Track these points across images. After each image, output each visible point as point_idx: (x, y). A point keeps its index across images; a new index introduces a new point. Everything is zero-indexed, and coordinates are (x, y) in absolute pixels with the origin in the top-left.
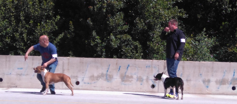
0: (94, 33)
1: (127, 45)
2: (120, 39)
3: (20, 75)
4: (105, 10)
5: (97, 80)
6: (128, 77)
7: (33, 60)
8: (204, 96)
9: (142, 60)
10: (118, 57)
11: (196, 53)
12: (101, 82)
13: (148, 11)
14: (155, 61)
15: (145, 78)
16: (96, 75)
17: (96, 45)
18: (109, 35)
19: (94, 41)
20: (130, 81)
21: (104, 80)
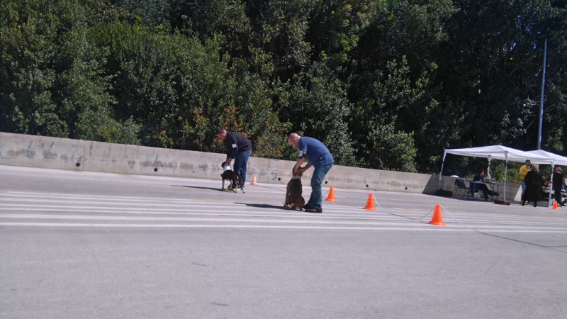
0: (17, 109)
1: (53, 123)
2: (46, 117)
4: (30, 87)
5: (17, 155)
6: (51, 154)
8: (128, 175)
9: (68, 139)
10: (42, 135)
11: (123, 137)
12: (22, 158)
13: (77, 93)
14: (81, 141)
15: (70, 156)
16: (15, 150)
17: (18, 121)
18: (34, 112)
19: (16, 116)
20: (54, 159)
21: (24, 156)
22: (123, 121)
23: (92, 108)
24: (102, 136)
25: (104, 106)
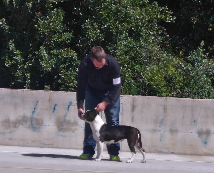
0: (11, 45)
1: (69, 67)
4: (31, 6)
5: (15, 127)
6: (69, 123)
8: (199, 158)
10: (52, 89)
11: (187, 85)
12: (23, 131)
13: (106, 8)
16: (13, 118)
17: (15, 67)
18: (38, 49)
19: (11, 58)
21: (26, 127)
22: (186, 54)
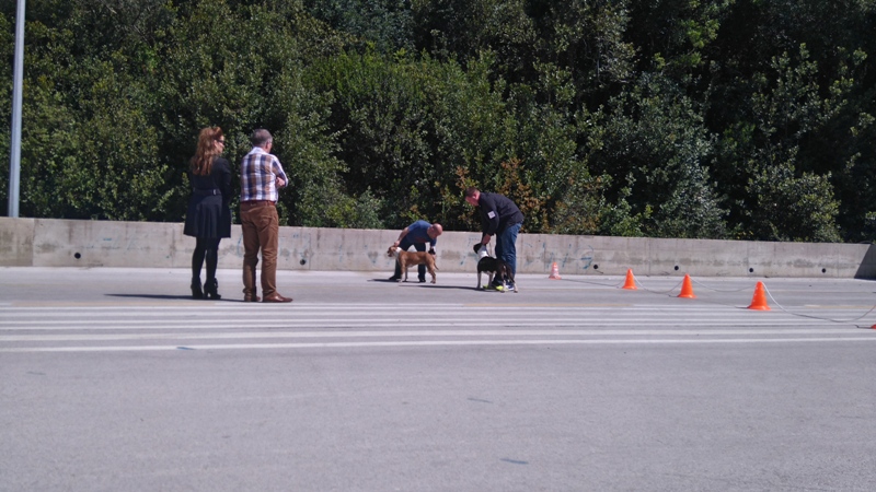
3: (108, 248)
7: (127, 226)
9: (288, 227)
14: (305, 229)
15: (291, 251)
23: (315, 180)
24: (331, 220)
25: (332, 177)
